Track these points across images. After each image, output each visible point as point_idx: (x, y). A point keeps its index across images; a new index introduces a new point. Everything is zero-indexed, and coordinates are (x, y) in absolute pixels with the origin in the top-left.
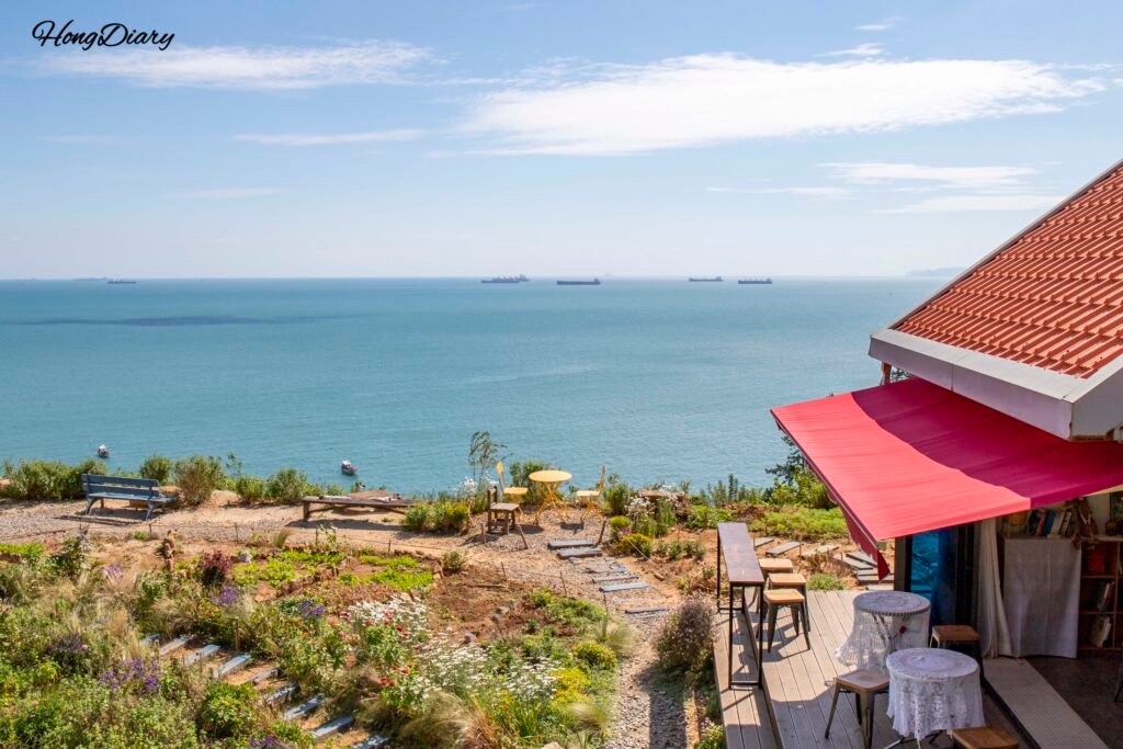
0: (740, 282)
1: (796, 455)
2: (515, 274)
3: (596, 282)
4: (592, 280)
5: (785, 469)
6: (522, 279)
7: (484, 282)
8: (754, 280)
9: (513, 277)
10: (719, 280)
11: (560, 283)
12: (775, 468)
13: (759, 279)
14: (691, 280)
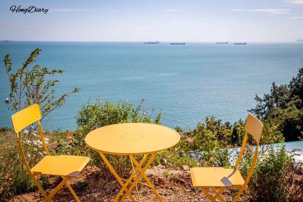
0: (235, 44)
1: (259, 105)
2: (155, 41)
3: (184, 44)
4: (183, 43)
5: (255, 110)
6: (157, 43)
7: (145, 43)
8: (239, 43)
9: (154, 42)
10: (227, 43)
11: (171, 44)
12: (251, 109)
13: (242, 43)
14: (217, 43)
